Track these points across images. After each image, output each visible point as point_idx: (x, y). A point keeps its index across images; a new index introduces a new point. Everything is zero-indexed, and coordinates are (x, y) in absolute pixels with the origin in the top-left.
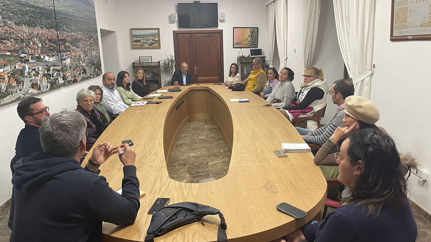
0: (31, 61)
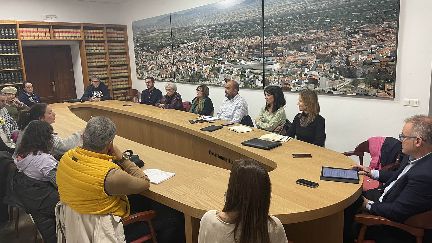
0: (226, 63)
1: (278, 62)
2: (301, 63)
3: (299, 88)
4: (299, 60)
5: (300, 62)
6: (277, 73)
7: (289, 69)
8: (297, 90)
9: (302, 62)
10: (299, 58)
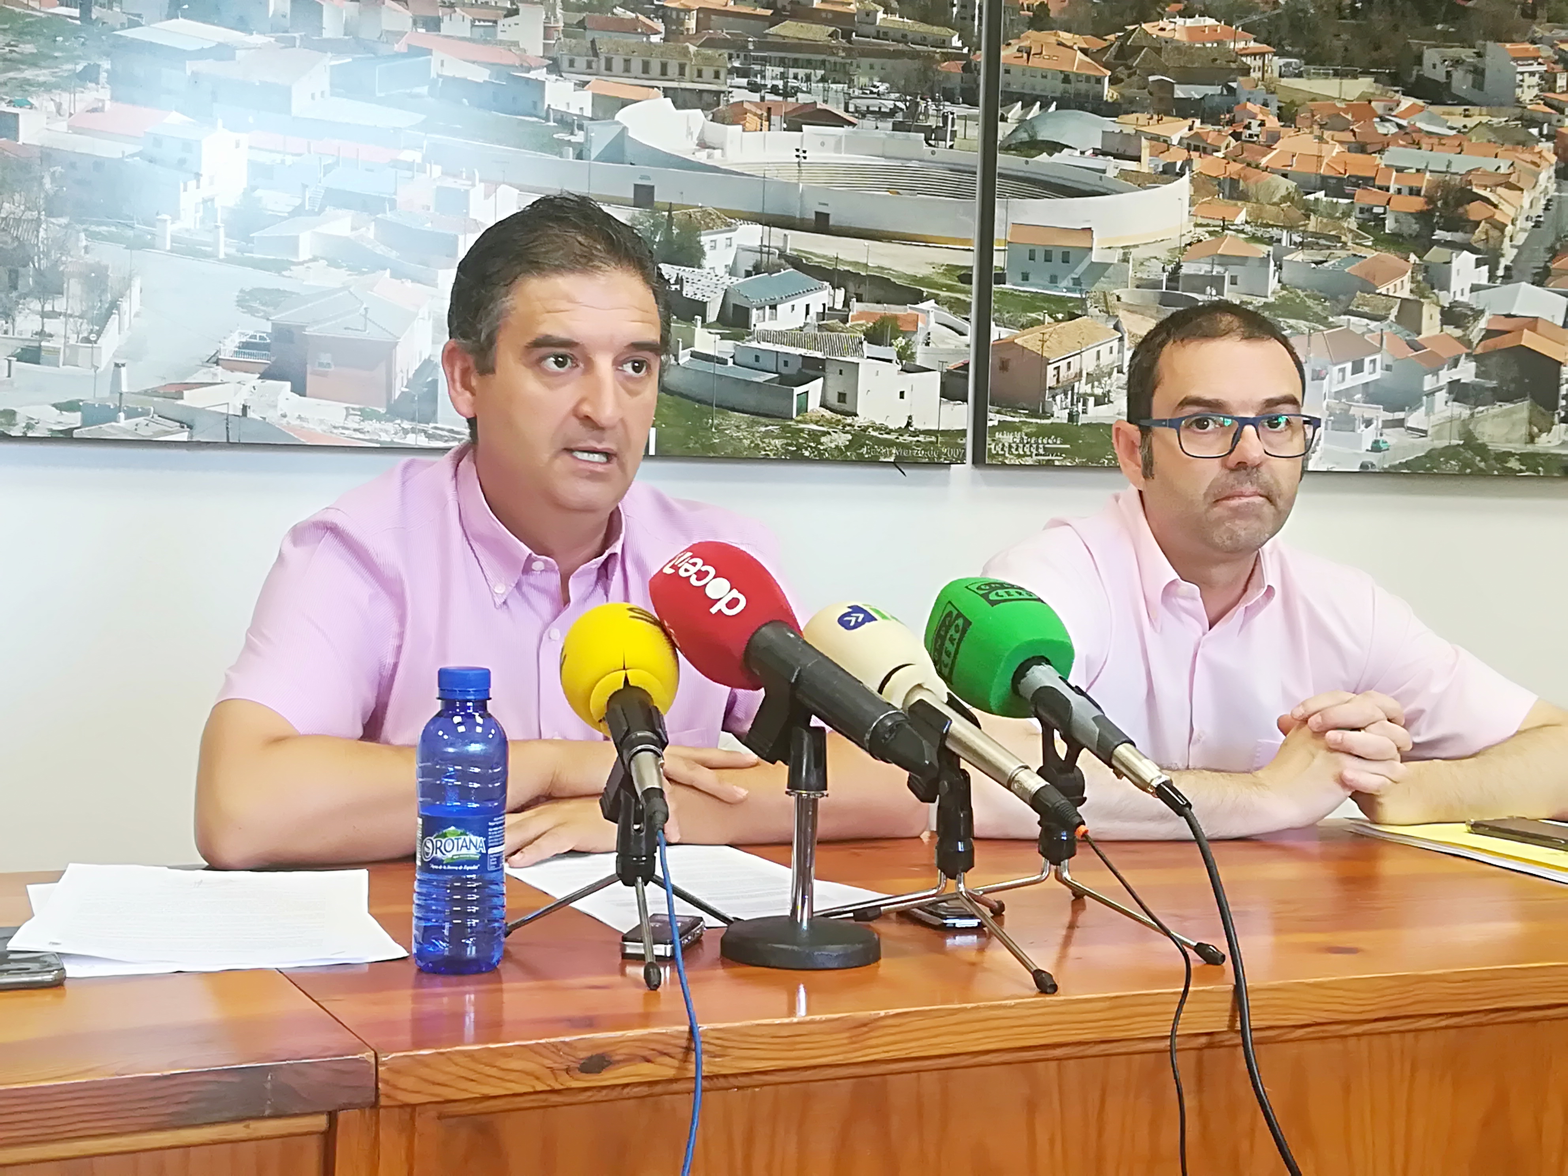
1: (1170, 173)
2: (1417, 204)
3: (1392, 437)
4: (1400, 170)
5: (1415, 192)
6: (1156, 285)
7: (1299, 256)
8: (1374, 458)
9: (1430, 200)
10: (1397, 155)
